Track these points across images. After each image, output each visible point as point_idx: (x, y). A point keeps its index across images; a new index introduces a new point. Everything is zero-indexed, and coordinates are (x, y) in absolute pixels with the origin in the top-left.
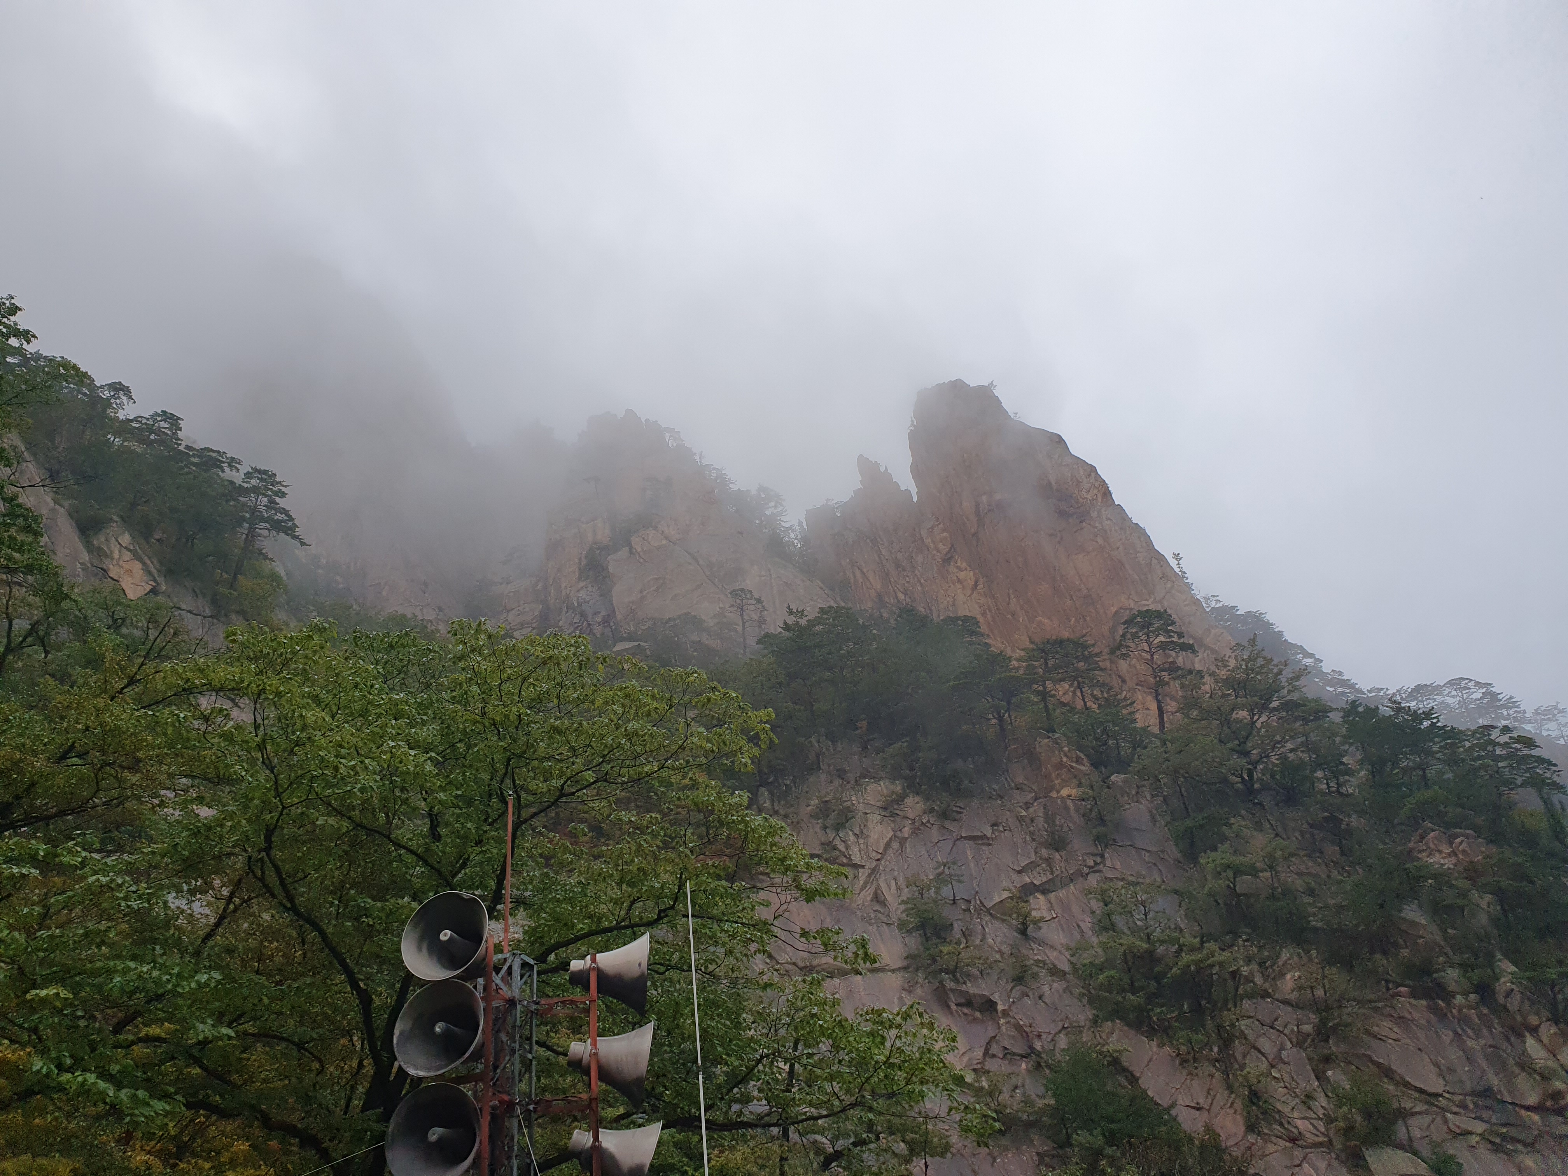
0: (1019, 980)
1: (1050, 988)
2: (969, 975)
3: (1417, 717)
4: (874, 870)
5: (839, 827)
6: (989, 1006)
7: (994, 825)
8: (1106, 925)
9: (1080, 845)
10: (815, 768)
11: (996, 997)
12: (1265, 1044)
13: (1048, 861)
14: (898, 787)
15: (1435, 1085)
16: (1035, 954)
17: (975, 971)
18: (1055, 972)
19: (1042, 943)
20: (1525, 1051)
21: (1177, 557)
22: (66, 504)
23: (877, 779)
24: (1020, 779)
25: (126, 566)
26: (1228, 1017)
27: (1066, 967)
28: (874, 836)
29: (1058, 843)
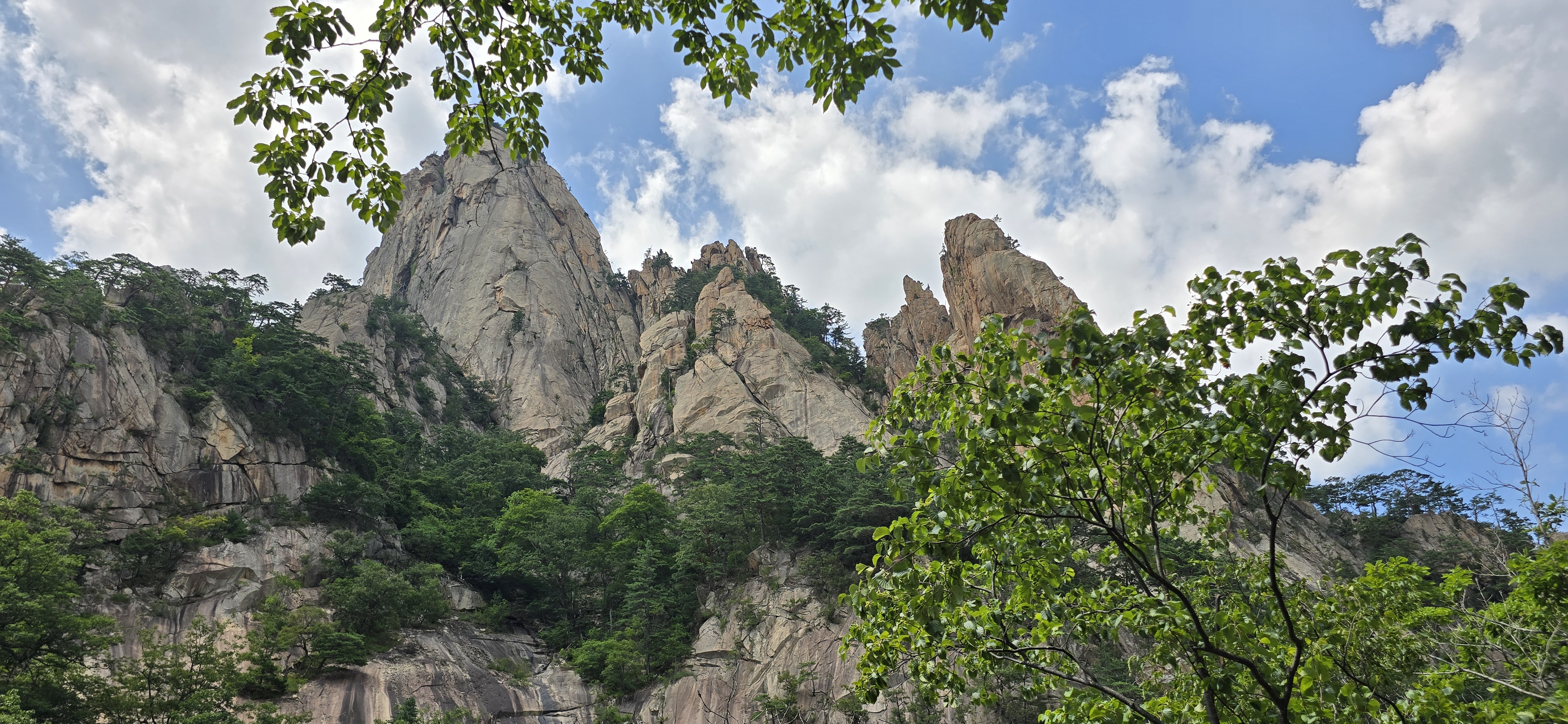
4: (766, 666)
5: (753, 627)
10: (753, 575)
14: (806, 593)
22: (177, 391)
23: (793, 586)
25: (222, 435)
28: (775, 636)
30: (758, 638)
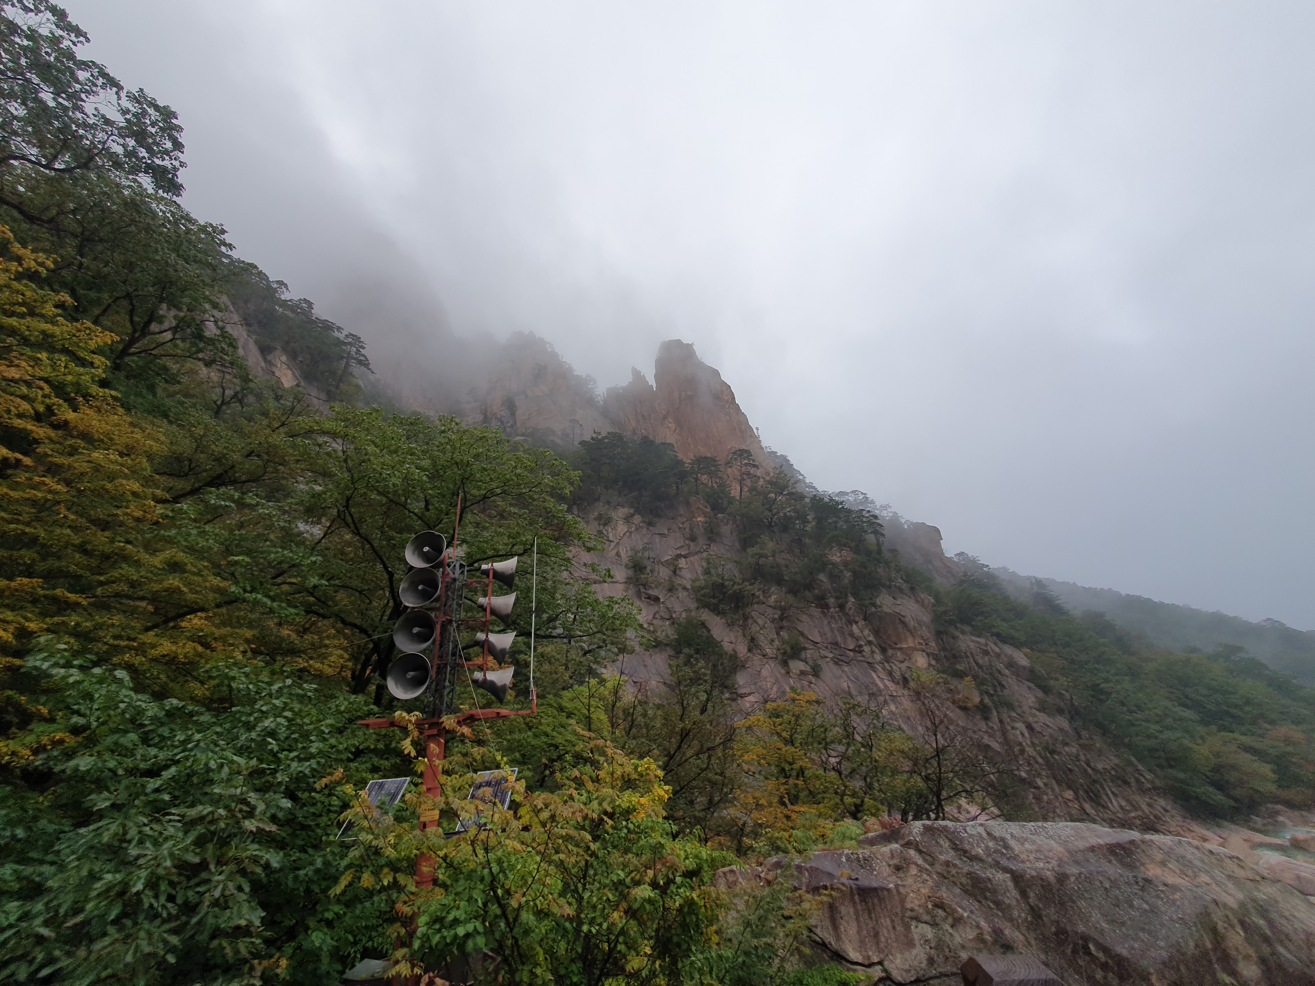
0: (670, 590)
1: (682, 594)
2: (651, 587)
3: (837, 503)
4: (618, 543)
5: (605, 524)
6: (657, 599)
7: (669, 529)
8: (707, 572)
9: (702, 541)
10: (597, 500)
11: (660, 596)
12: (760, 622)
13: (689, 546)
14: (632, 511)
15: (818, 639)
16: (678, 581)
17: (653, 586)
18: (685, 588)
19: (681, 577)
20: (852, 630)
21: (757, 429)
22: (254, 337)
23: (623, 507)
24: (682, 512)
25: (285, 372)
26: (748, 610)
27: (689, 587)
28: (619, 530)
29: (693, 539)
30: (610, 530)
